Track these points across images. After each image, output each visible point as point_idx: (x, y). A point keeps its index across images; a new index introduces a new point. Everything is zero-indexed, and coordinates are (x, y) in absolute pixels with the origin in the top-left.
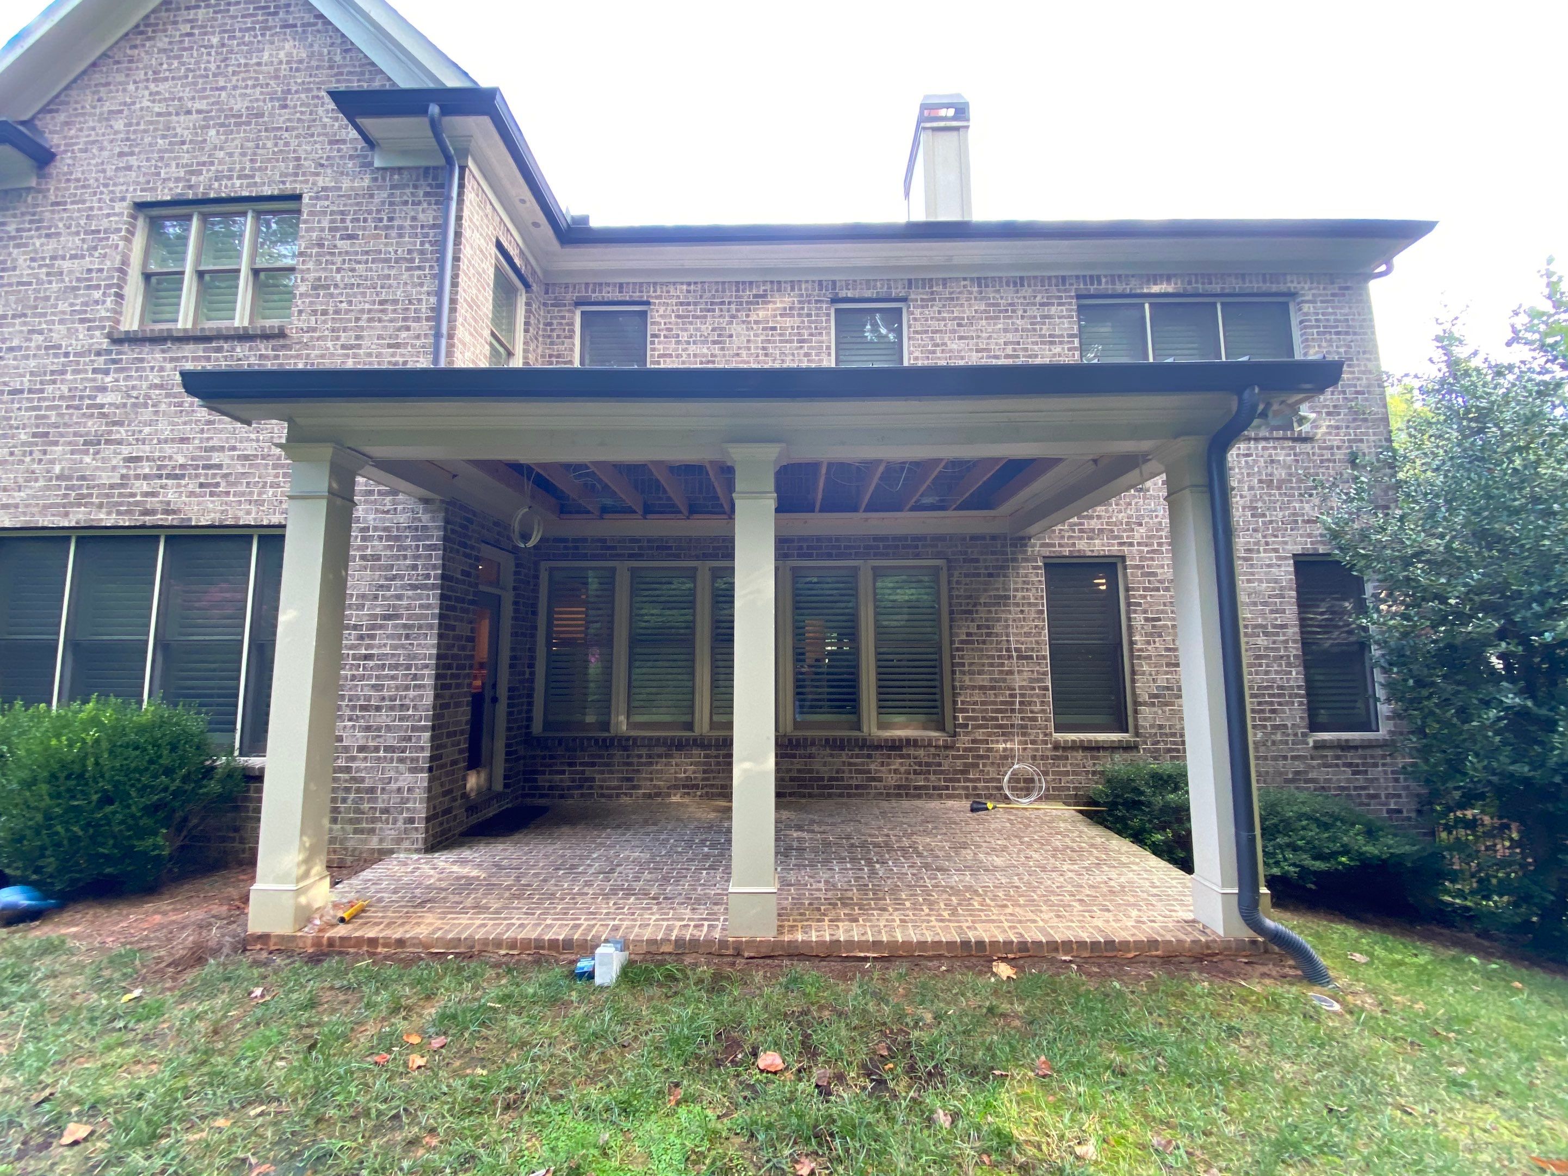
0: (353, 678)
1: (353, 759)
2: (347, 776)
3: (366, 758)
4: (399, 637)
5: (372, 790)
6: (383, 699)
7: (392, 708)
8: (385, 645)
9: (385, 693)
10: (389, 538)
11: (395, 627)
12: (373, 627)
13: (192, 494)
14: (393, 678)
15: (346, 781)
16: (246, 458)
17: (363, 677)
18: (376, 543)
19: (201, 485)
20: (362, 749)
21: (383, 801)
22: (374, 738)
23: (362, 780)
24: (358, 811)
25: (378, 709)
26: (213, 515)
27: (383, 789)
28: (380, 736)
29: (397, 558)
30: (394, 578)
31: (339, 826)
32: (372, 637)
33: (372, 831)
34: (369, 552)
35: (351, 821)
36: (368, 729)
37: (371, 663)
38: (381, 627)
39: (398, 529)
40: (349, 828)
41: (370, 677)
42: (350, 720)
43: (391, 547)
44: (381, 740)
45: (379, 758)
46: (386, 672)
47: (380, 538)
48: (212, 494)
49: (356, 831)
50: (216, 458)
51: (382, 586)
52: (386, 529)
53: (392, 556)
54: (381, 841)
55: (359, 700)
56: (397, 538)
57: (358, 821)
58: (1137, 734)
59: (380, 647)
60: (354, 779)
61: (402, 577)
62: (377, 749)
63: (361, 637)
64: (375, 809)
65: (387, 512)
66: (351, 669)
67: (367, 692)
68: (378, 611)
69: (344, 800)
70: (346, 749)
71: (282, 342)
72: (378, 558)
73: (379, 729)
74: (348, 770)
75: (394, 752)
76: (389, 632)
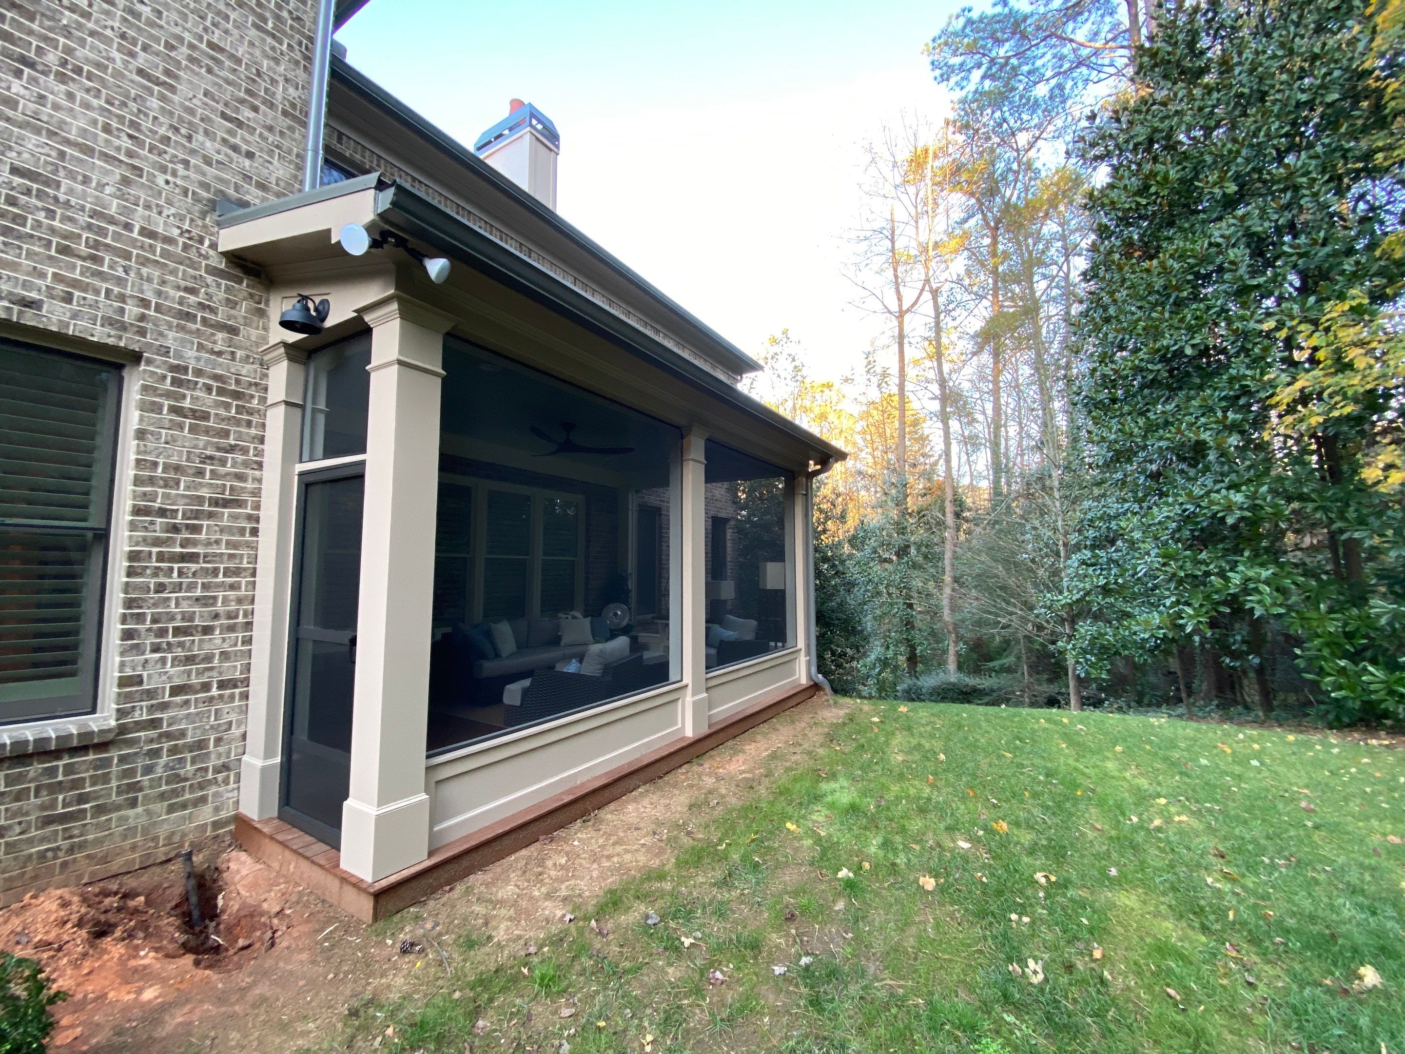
0: (161, 588)
1: (164, 706)
2: (152, 733)
3: (187, 703)
4: (242, 532)
5: (201, 745)
6: (216, 616)
7: (231, 628)
8: (217, 542)
9: (219, 607)
10: (221, 392)
11: (234, 517)
12: (197, 515)
14: (233, 587)
15: (152, 741)
17: (178, 587)
18: (198, 393)
20: (176, 691)
21: (219, 755)
22: (199, 673)
23: (182, 734)
24: (178, 778)
25: (207, 630)
27: (218, 741)
28: (211, 669)
29: (238, 423)
30: (232, 449)
31: (140, 809)
32: (196, 529)
33: (203, 800)
34: (187, 404)
35: (162, 796)
36: (190, 660)
37: (194, 567)
38: (211, 515)
39: (238, 382)
40: (160, 807)
41: (191, 587)
42: (156, 649)
43: (227, 406)
44: (214, 673)
45: (212, 699)
46: (220, 578)
47: (209, 389)
49: (171, 809)
51: (211, 458)
52: (217, 377)
53: (229, 419)
54: (217, 810)
55: (172, 618)
56: (237, 395)
57: (175, 793)
59: (208, 544)
60: (168, 736)
61: (245, 451)
62: (206, 687)
63: (175, 529)
64: (206, 769)
65: (219, 354)
66: (155, 575)
67: (185, 607)
68: (205, 493)
69: (148, 770)
70: (150, 694)
72: (206, 416)
73: (209, 658)
74: (154, 724)
75: (235, 687)
76: (225, 523)
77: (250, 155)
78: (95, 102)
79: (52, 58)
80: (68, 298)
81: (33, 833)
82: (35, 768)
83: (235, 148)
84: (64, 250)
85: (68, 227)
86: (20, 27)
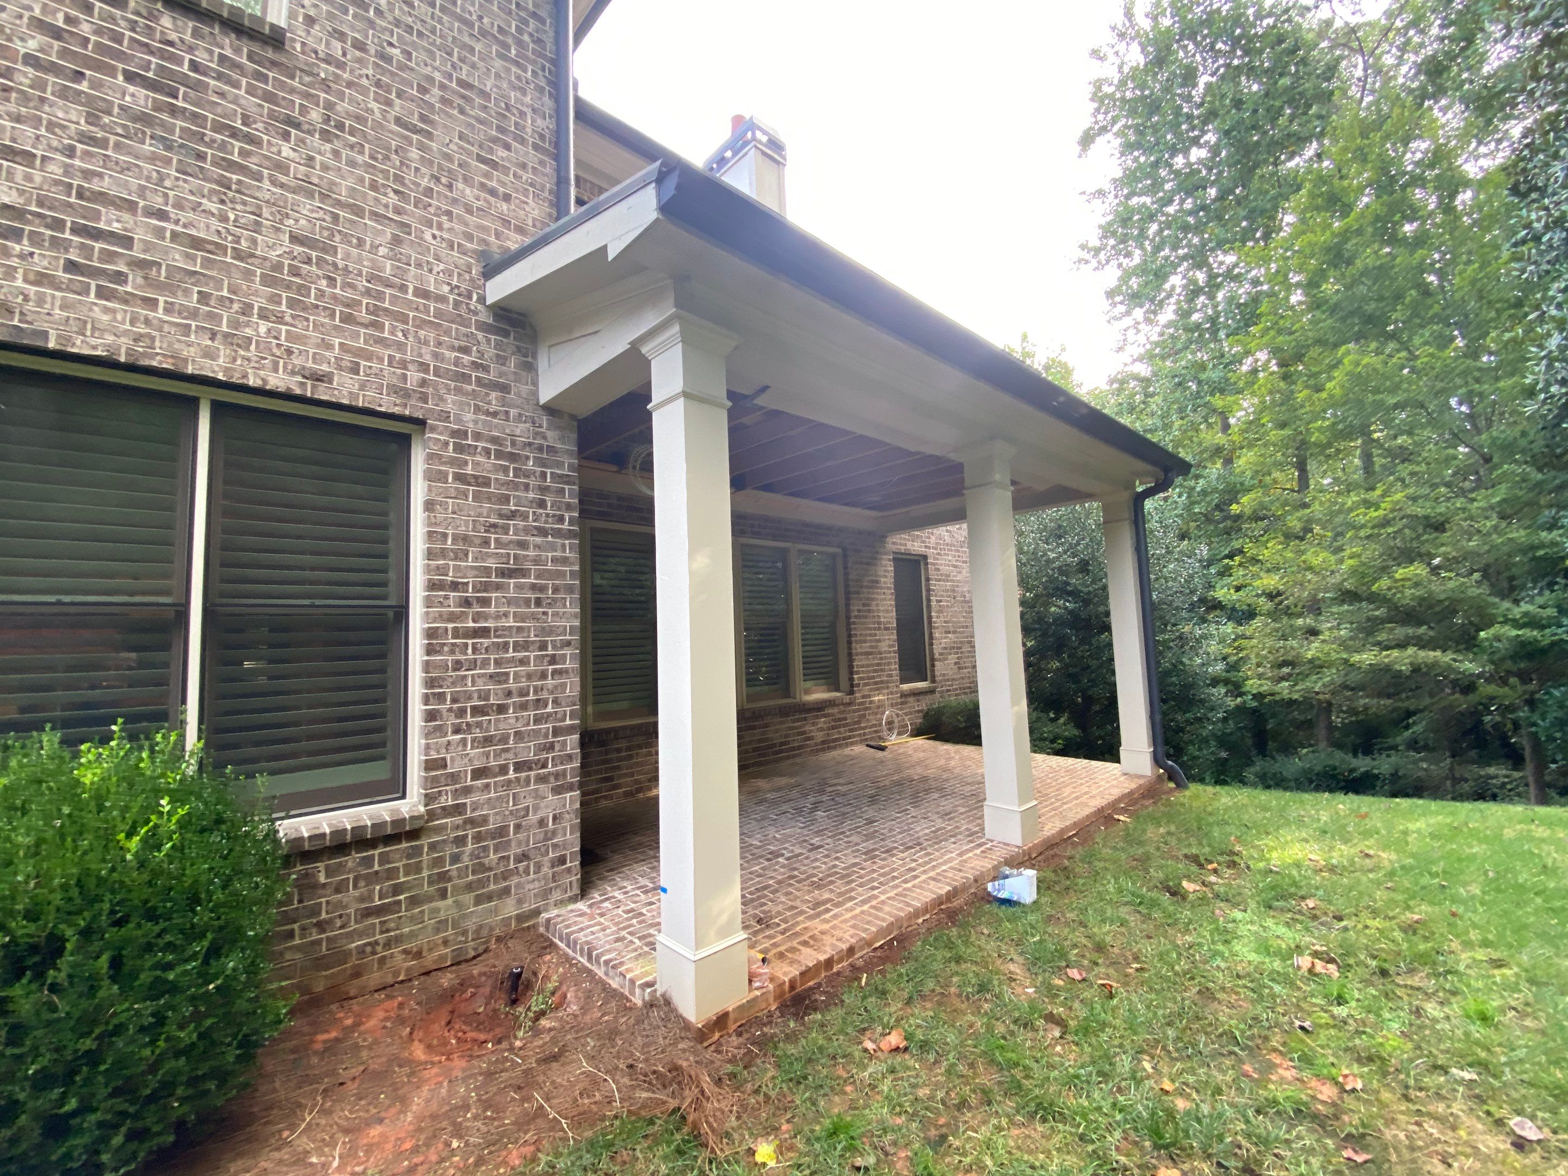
0: (458, 665)
1: (467, 791)
2: (458, 820)
3: (487, 786)
4: (527, 602)
5: (502, 831)
6: (509, 694)
7: (523, 707)
8: (506, 615)
9: (511, 684)
10: (499, 455)
11: (519, 587)
12: (486, 587)
13: (41, 279)
14: (523, 662)
15: (457, 827)
16: (197, 243)
17: (473, 665)
18: (479, 458)
19: (71, 266)
20: (479, 773)
21: (519, 844)
22: (497, 755)
23: (484, 820)
24: (480, 868)
25: (502, 709)
26: (110, 339)
27: (518, 827)
28: (507, 750)
29: (516, 486)
30: (513, 515)
31: (450, 901)
32: (485, 602)
33: (506, 891)
34: (469, 470)
35: (469, 887)
36: (488, 741)
37: (486, 642)
38: (498, 587)
39: (513, 443)
40: (469, 898)
41: (485, 663)
42: (457, 731)
43: (505, 470)
44: (510, 755)
45: (509, 781)
46: (511, 654)
47: (487, 452)
48: (102, 293)
49: (478, 901)
50: (110, 221)
51: (494, 526)
52: (494, 440)
53: (508, 483)
54: (520, 902)
55: (470, 698)
56: (513, 457)
57: (482, 883)
58: (933, 681)
59: (498, 617)
60: (472, 822)
61: (525, 517)
62: (503, 770)
63: (467, 603)
64: (508, 858)
65: (495, 414)
66: (452, 652)
67: (481, 686)
68: (492, 564)
69: (456, 859)
70: (454, 778)
71: (270, 54)
72: (487, 482)
73: (504, 739)
74: (458, 809)
75: (530, 769)
76: (512, 594)
77: (507, 198)
78: (359, 159)
79: (315, 115)
80: (355, 370)
81: (353, 926)
82: (352, 860)
83: (493, 192)
84: (347, 319)
85: (349, 294)
86: (282, 86)
